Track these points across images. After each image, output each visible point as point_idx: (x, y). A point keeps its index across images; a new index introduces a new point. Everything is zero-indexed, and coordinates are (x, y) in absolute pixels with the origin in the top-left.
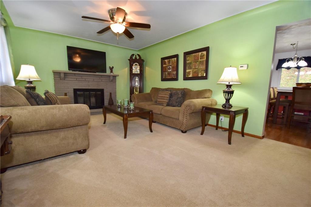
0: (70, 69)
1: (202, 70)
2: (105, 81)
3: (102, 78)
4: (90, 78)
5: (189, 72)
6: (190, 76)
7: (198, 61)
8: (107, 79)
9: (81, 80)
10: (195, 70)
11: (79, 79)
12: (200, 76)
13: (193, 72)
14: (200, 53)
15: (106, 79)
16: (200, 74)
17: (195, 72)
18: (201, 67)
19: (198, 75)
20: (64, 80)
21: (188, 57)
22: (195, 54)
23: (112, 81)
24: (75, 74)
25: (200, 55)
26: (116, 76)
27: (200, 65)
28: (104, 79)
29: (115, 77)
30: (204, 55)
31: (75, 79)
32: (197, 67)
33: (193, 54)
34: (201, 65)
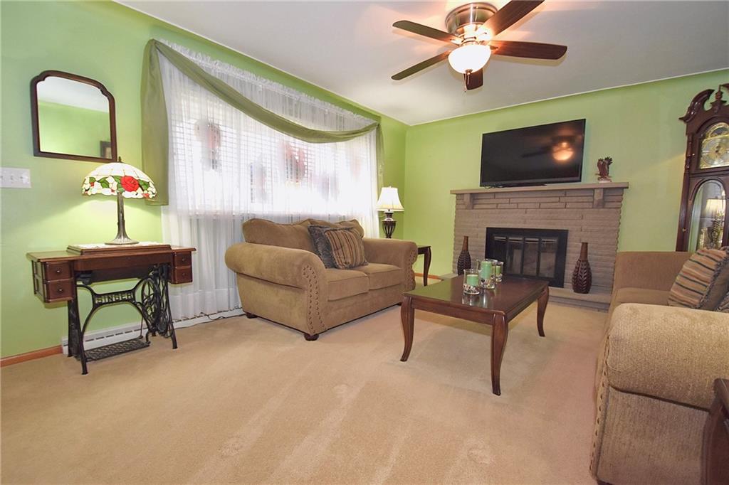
0: (483, 184)
2: (575, 205)
3: (568, 199)
4: (529, 200)
8: (585, 199)
9: (507, 206)
11: (503, 206)
15: (580, 199)
20: (473, 208)
23: (602, 204)
24: (495, 193)
26: (623, 188)
28: (575, 199)
29: (618, 191)
31: (495, 206)
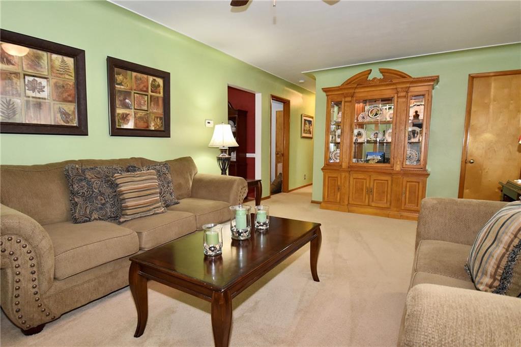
1: (157, 118)
5: (123, 114)
6: (125, 127)
7: (147, 95)
10: (141, 114)
12: (153, 128)
13: (135, 117)
14: (151, 78)
16: (153, 124)
17: (141, 118)
18: (155, 111)
19: (148, 127)
21: (119, 74)
22: (139, 75)
25: (150, 82)
27: (152, 105)
30: (159, 86)
32: (145, 108)
33: (134, 74)
34: (154, 104)
